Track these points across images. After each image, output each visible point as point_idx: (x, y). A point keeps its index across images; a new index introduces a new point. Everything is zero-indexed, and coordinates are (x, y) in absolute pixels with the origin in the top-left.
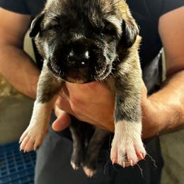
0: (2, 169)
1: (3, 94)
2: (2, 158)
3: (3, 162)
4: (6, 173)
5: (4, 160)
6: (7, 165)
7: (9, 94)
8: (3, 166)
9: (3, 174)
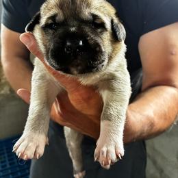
0: (2, 162)
1: (3, 92)
2: (2, 152)
3: (2, 156)
4: (6, 166)
5: (3, 154)
6: (7, 159)
7: (8, 92)
8: (3, 160)
9: (3, 167)
